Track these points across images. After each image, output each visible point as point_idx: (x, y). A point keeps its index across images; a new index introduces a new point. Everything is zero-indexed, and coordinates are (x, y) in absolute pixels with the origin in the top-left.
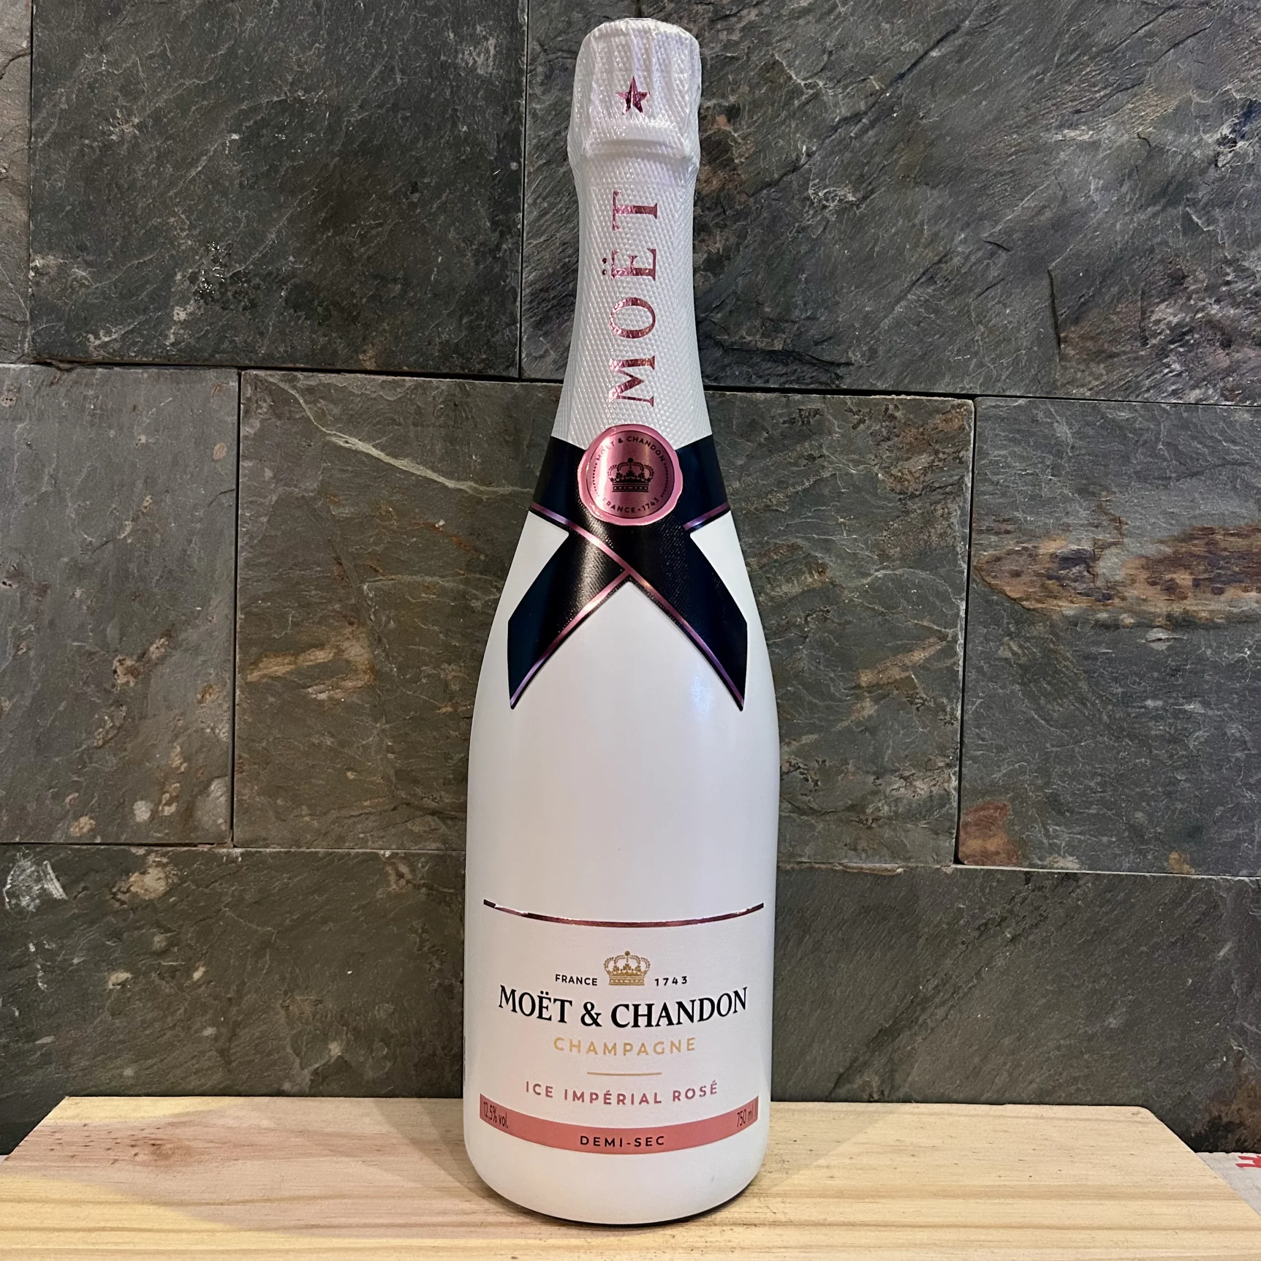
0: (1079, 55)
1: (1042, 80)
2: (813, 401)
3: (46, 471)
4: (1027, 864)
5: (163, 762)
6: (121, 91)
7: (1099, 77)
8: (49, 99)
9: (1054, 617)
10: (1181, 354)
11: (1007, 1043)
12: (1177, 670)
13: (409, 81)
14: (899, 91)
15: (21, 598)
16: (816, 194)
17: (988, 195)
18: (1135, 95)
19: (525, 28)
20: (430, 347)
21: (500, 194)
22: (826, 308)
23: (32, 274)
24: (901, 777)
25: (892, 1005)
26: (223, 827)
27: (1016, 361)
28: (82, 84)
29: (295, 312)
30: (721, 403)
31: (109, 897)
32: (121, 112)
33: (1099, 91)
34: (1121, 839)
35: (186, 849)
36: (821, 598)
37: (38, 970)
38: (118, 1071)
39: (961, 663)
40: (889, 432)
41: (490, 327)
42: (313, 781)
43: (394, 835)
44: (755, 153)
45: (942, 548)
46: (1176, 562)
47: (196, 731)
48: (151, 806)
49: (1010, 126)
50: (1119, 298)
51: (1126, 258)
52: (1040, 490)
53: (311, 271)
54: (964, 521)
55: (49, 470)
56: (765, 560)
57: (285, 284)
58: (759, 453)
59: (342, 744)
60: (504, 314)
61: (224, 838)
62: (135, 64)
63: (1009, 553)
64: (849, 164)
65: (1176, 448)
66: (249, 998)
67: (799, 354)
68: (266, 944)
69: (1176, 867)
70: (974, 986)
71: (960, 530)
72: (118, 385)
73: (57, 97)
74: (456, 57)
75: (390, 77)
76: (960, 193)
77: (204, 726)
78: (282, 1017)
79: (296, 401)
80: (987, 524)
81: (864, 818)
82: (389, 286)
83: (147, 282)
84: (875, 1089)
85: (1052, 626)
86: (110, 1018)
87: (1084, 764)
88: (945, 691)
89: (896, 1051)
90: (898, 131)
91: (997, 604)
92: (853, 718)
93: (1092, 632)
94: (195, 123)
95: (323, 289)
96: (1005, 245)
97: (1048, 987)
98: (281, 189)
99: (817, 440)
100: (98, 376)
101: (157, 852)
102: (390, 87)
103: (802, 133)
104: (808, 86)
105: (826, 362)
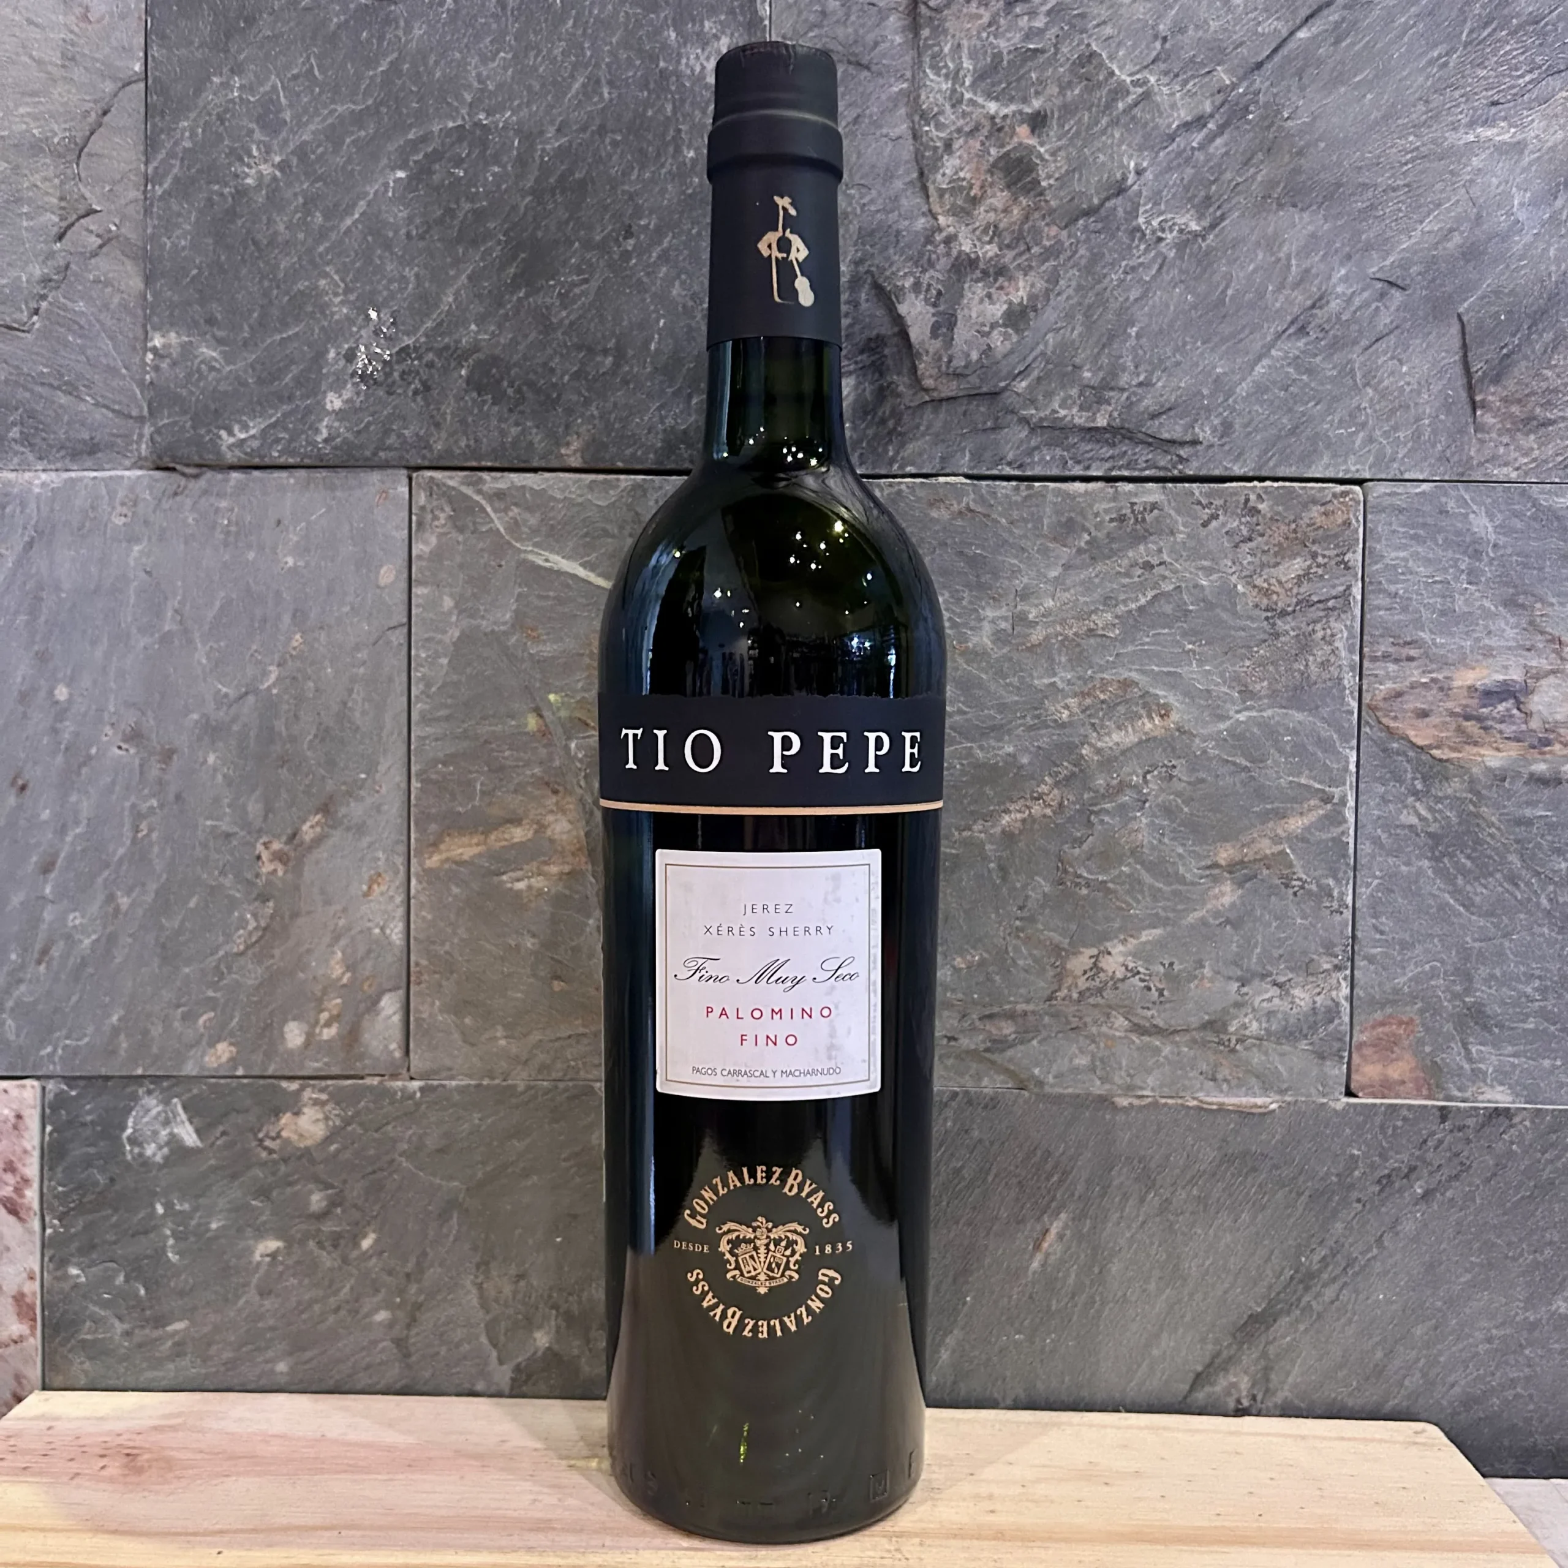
0: (1495, 30)
1: (1446, 64)
2: (1149, 492)
3: (169, 604)
4: (1441, 1096)
5: (321, 972)
6: (258, 123)
7: (1522, 58)
8: (169, 136)
9: (1474, 770)
11: (1419, 1332)
13: (620, 95)
14: (1256, 86)
15: (141, 766)
16: (1148, 223)
17: (1376, 217)
19: (767, 22)
20: (651, 436)
22: (1164, 371)
23: (150, 356)
24: (1275, 984)
25: (1265, 1283)
26: (398, 1054)
27: (1417, 436)
28: (210, 114)
29: (479, 395)
30: (1026, 498)
31: (254, 1143)
32: (258, 149)
33: (1522, 76)
35: (349, 1082)
36: (1164, 750)
37: (167, 1237)
38: (269, 1366)
39: (1352, 832)
40: (1251, 530)
42: (509, 993)
44: (1067, 172)
45: (1324, 682)
47: (361, 932)
48: (305, 1027)
49: (1405, 126)
50: (1555, 345)
51: (1564, 294)
52: (1453, 602)
53: (498, 342)
54: (1352, 646)
55: (173, 603)
56: (1088, 701)
57: (466, 360)
58: (1078, 561)
59: (546, 947)
61: (398, 1068)
62: (274, 88)
63: (1413, 686)
64: (1191, 182)
66: (433, 1273)
67: (1128, 430)
68: (452, 1204)
70: (1374, 1258)
71: (1347, 657)
72: (258, 494)
73: (178, 132)
74: (678, 62)
75: (595, 92)
76: (1339, 215)
77: (370, 924)
78: (473, 1299)
79: (483, 510)
80: (1383, 648)
81: (1225, 1038)
82: (599, 359)
83: (292, 362)
84: (1244, 1393)
85: (1472, 781)
86: (257, 1298)
87: (1517, 964)
88: (1331, 869)
89: (1271, 1343)
90: (1255, 138)
91: (1398, 754)
92: (1209, 906)
93: (1526, 789)
94: (349, 160)
95: (515, 365)
96: (1399, 282)
97: (1473, 1259)
98: (459, 240)
99: (1155, 543)
100: (232, 483)
101: (313, 1086)
102: (595, 104)
103: (1129, 145)
104: (1135, 84)
105: (1169, 441)
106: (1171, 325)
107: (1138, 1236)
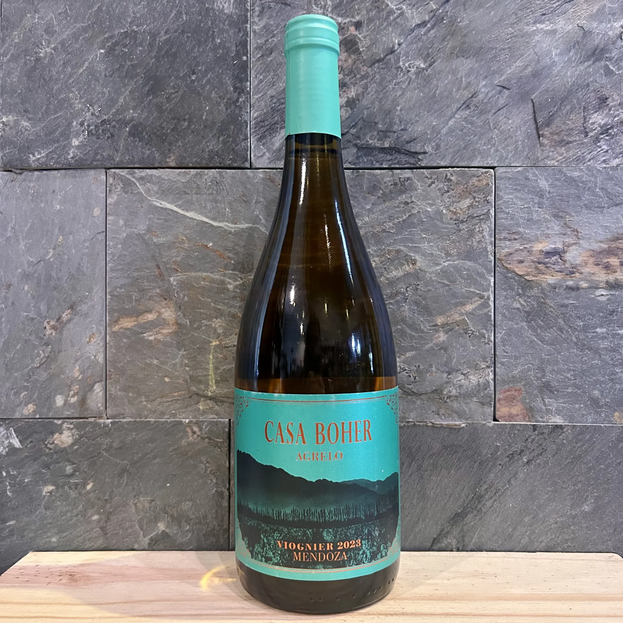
2: (406, 173)
4: (534, 420)
5: (70, 375)
6: (45, 31)
8: (9, 38)
9: (543, 284)
10: (606, 139)
11: (527, 520)
12: (613, 312)
13: (190, 18)
16: (404, 65)
17: (497, 61)
18: (575, 4)
20: (203, 153)
21: (237, 74)
22: (411, 124)
23: (1, 125)
24: (462, 374)
25: (462, 500)
26: (101, 408)
28: (25, 29)
29: (134, 138)
31: (43, 446)
32: (45, 42)
33: (554, 4)
34: (586, 406)
35: (82, 420)
36: (414, 278)
37: (7, 486)
38: (49, 539)
39: (493, 311)
40: (449, 188)
41: (234, 141)
42: (147, 383)
43: (191, 411)
44: (370, 45)
45: (480, 249)
47: (86, 358)
48: (64, 398)
49: (507, 24)
50: (571, 112)
51: (574, 90)
52: (532, 216)
53: (141, 117)
54: (491, 234)
55: (11, 225)
56: (383, 259)
57: (128, 124)
59: (162, 363)
60: (241, 134)
61: (102, 414)
62: (52, 17)
63: (516, 250)
65: (607, 191)
66: (116, 499)
67: (397, 148)
68: (124, 471)
69: (618, 420)
70: (507, 489)
71: (489, 239)
72: (45, 180)
73: (13, 36)
74: (214, 5)
75: (180, 17)
76: (482, 60)
77: (90, 355)
78: (133, 509)
79: (135, 184)
80: (504, 235)
81: (442, 396)
82: (182, 123)
83: (59, 127)
84: (454, 547)
86: (44, 510)
87: (563, 365)
88: (484, 326)
89: (465, 525)
90: (447, 30)
91: (511, 278)
92: (434, 342)
93: (565, 292)
94: (82, 46)
95: (148, 126)
96: (507, 87)
97: (549, 489)
98: (126, 77)
99: (409, 194)
100: (35, 176)
101: (68, 422)
102: (180, 22)
103: (395, 34)
104: (398, 9)
105: (413, 152)
106: (414, 105)
107: (409, 481)
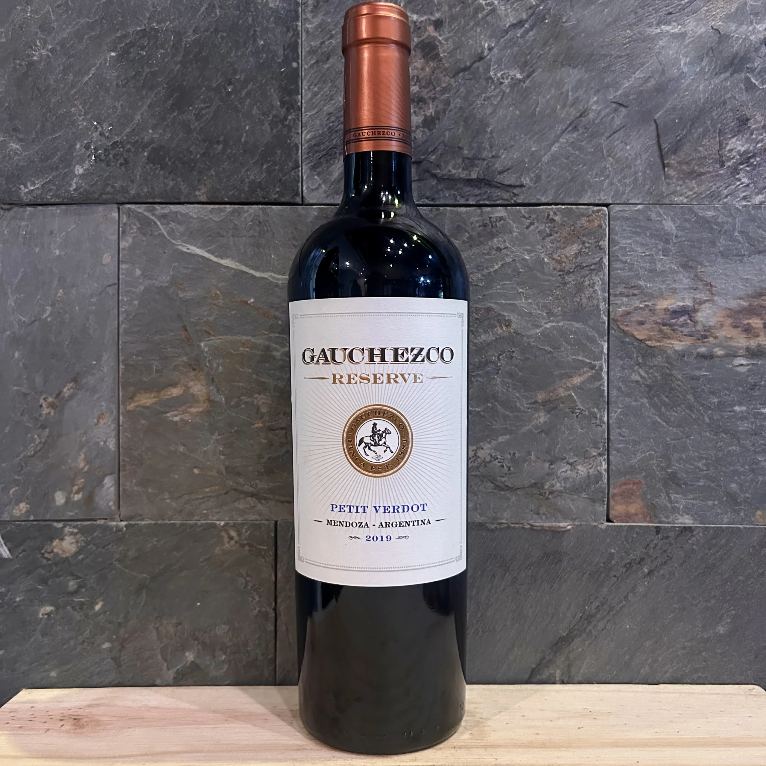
2: (499, 211)
5: (73, 465)
6: (40, 27)
9: (669, 351)
10: (748, 172)
11: (648, 645)
12: (755, 386)
13: (225, 13)
14: (549, 5)
16: (495, 75)
17: (611, 71)
18: (709, 1)
20: (242, 185)
21: (285, 84)
22: (505, 150)
24: (568, 463)
25: (568, 621)
26: (113, 508)
27: (635, 181)
28: (15, 25)
29: (154, 165)
30: (436, 215)
31: (39, 556)
32: (40, 42)
34: (721, 503)
35: (89, 522)
36: (508, 343)
38: (46, 673)
39: (606, 384)
40: (551, 230)
41: (281, 170)
42: (171, 476)
43: (227, 511)
44: (454, 49)
45: (590, 306)
46: (751, 311)
47: (94, 444)
48: (65, 494)
49: (625, 25)
50: (704, 135)
51: (708, 109)
52: (655, 266)
53: (163, 139)
54: (605, 288)
57: (147, 148)
58: (463, 247)
59: (191, 451)
60: (291, 161)
61: (114, 515)
62: (48, 11)
63: (636, 309)
64: (517, 54)
65: (748, 235)
67: (487, 180)
68: (143, 586)
69: (761, 521)
70: (624, 606)
71: (602, 294)
72: (41, 218)
75: (212, 12)
76: (593, 70)
77: (99, 440)
78: (154, 635)
79: (156, 224)
80: (619, 290)
81: (543, 492)
82: (215, 146)
83: (58, 150)
84: (558, 678)
85: (667, 358)
86: (40, 637)
87: (693, 451)
88: (595, 404)
89: (571, 652)
90: (549, 31)
91: (629, 344)
92: (533, 423)
93: (695, 361)
94: (87, 47)
95: (172, 150)
96: (624, 103)
97: (675, 606)
98: (144, 87)
99: (502, 237)
100: (27, 213)
101: (70, 525)
102: (213, 18)
103: (485, 35)
104: (487, 5)
105: (508, 186)
106: (508, 127)
107: (501, 597)
